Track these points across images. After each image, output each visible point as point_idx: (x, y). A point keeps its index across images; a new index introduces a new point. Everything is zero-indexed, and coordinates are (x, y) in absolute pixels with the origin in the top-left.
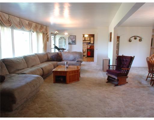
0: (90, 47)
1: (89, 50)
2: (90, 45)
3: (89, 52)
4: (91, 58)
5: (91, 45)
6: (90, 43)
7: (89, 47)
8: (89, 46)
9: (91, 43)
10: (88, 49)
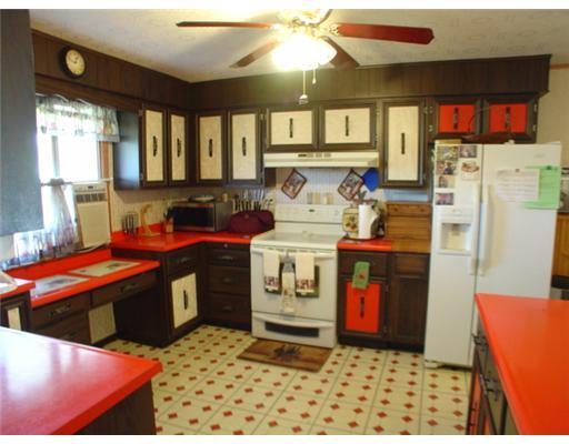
0: (379, 227)
1: (362, 268)
2: (380, 195)
3: (362, 296)
4: (387, 357)
5: (397, 196)
6: (374, 176)
7: (364, 231)
8: (366, 218)
9: (394, 174)
10: (347, 256)
